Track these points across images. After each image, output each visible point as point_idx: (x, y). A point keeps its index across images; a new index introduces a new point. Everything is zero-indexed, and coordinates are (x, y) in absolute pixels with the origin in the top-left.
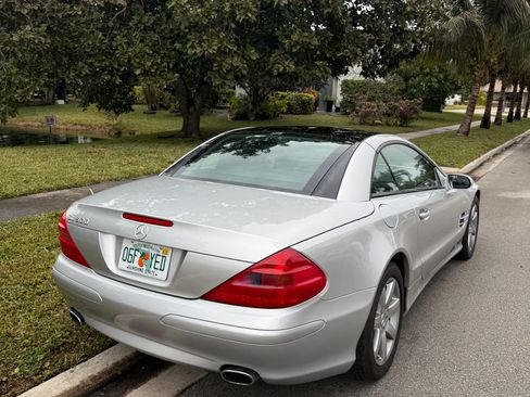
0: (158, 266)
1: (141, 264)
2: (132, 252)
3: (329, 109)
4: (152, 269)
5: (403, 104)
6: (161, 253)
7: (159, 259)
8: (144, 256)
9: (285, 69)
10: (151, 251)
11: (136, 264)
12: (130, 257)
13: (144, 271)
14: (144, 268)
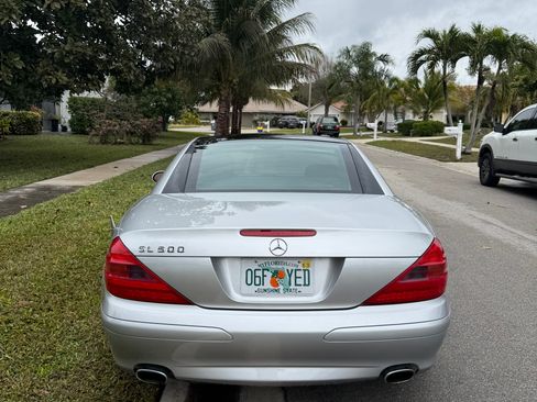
0: (300, 281)
1: (274, 283)
2: (259, 273)
3: (55, 129)
4: (293, 286)
5: (144, 122)
6: (300, 267)
7: (300, 274)
8: (277, 274)
9: (57, 81)
10: (286, 267)
11: (268, 285)
12: (257, 279)
13: (281, 291)
14: (281, 287)
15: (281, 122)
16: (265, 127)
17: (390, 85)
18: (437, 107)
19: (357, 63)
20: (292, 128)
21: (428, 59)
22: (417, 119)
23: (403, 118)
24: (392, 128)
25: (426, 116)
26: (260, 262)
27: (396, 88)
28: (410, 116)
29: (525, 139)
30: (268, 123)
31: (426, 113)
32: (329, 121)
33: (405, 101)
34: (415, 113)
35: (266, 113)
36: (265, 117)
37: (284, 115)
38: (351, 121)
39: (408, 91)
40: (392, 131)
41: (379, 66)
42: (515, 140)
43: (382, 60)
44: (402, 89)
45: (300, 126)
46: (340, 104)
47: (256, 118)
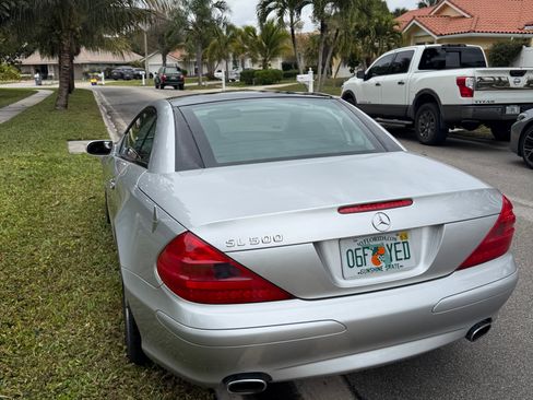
0: (401, 255)
1: (376, 261)
2: (360, 253)
4: (394, 262)
6: (399, 240)
7: (400, 247)
8: (377, 251)
10: (385, 242)
11: (370, 265)
12: (359, 259)
13: (384, 269)
14: (383, 264)
15: (115, 73)
16: (100, 79)
17: (228, 33)
18: (274, 55)
19: (194, 9)
20: (128, 79)
21: (276, 7)
22: (256, 67)
23: (243, 66)
24: (234, 77)
25: (265, 65)
26: (359, 240)
27: (233, 37)
28: (248, 65)
29: (389, 84)
30: (102, 75)
31: (265, 61)
32: (172, 72)
33: (244, 50)
34: (254, 61)
35: (97, 64)
36: (97, 68)
37: (117, 65)
38: (191, 71)
39: (245, 39)
40: (233, 80)
41: (216, 13)
42: (378, 85)
43: (219, 7)
44: (239, 38)
45: (138, 77)
46: (178, 54)
47: (87, 69)
